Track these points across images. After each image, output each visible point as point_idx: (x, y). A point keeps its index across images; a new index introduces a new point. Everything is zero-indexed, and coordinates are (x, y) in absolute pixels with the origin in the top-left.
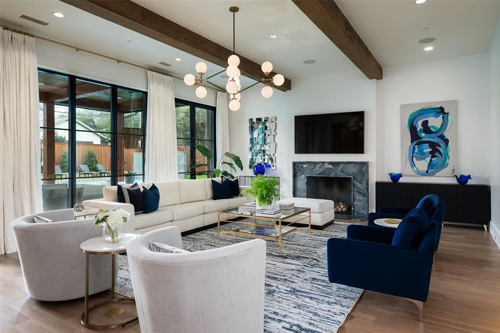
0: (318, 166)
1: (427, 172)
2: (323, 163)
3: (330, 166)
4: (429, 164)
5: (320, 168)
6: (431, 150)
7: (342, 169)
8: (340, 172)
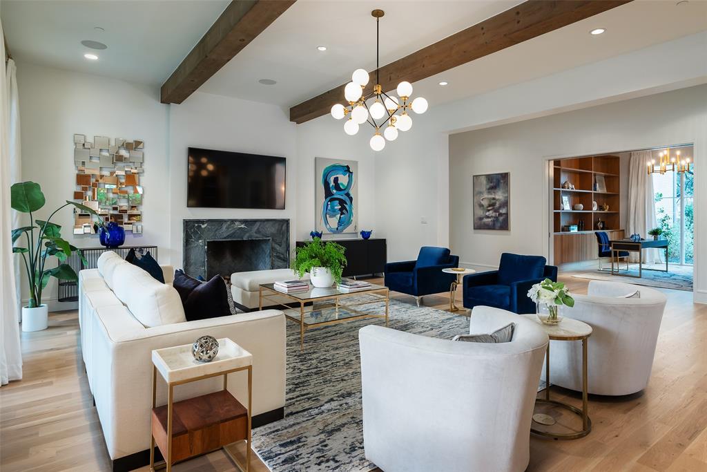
0: (224, 227)
1: (337, 229)
2: (233, 221)
3: (243, 226)
4: (339, 222)
5: (227, 228)
6: (340, 207)
7: (258, 229)
8: (256, 233)
